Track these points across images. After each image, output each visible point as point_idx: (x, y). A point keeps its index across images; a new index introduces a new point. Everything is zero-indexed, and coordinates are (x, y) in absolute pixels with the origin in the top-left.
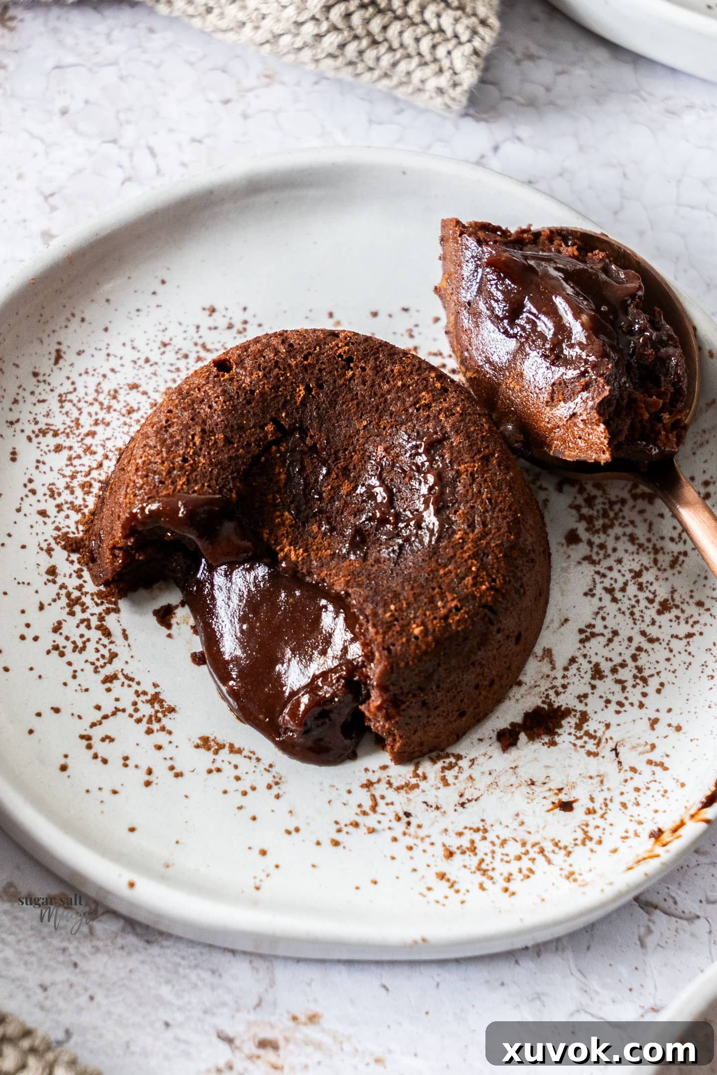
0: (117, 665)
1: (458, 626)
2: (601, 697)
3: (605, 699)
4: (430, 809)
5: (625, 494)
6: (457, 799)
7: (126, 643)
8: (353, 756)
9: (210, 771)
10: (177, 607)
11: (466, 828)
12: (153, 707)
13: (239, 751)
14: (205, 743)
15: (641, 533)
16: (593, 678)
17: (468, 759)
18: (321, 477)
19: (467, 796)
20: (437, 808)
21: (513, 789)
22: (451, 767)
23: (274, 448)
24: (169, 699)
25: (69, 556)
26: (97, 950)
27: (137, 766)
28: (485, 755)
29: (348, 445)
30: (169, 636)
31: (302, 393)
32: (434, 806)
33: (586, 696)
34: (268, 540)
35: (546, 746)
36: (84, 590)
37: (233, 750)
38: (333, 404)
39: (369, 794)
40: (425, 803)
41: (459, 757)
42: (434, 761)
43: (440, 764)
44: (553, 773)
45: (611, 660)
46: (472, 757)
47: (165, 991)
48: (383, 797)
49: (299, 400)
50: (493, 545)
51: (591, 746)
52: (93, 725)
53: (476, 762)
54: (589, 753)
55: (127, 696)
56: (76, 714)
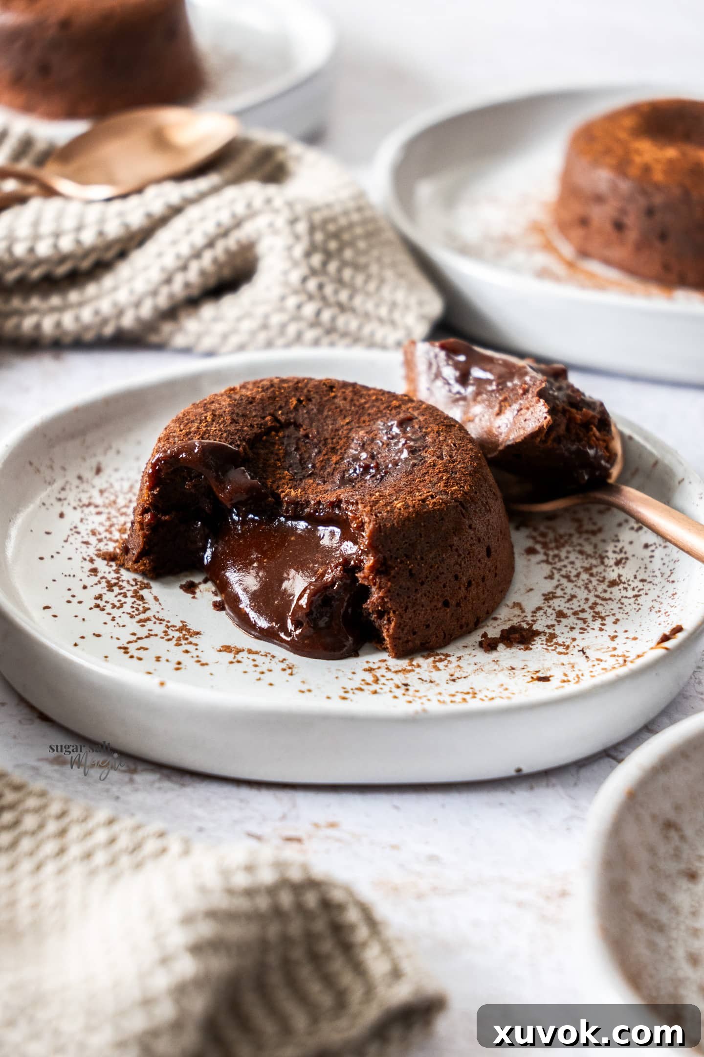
0: (148, 614)
1: (434, 506)
2: (566, 626)
3: (569, 627)
4: (425, 683)
5: (572, 531)
6: (449, 677)
7: (157, 603)
8: (356, 655)
9: (231, 663)
10: (200, 583)
11: (457, 692)
12: (182, 633)
13: (257, 653)
14: (227, 649)
15: (589, 549)
16: (557, 617)
17: (455, 656)
18: (314, 454)
19: (456, 675)
20: (431, 682)
21: (496, 672)
22: (441, 660)
23: (273, 433)
24: (194, 627)
25: (108, 563)
26: (136, 790)
27: (167, 661)
28: (470, 655)
29: (335, 435)
30: (194, 597)
31: (295, 402)
32: (429, 681)
33: (553, 626)
34: (271, 487)
35: (522, 651)
36: (121, 579)
37: (250, 651)
38: (320, 411)
39: (371, 674)
40: (420, 679)
41: (447, 655)
42: (427, 657)
43: (432, 659)
44: (529, 664)
45: (572, 609)
46: (459, 656)
47: (199, 812)
48: (383, 676)
49: (292, 407)
50: (459, 466)
51: (561, 649)
52: (129, 642)
53: (462, 658)
54: (560, 653)
55: (159, 629)
56: (115, 636)
